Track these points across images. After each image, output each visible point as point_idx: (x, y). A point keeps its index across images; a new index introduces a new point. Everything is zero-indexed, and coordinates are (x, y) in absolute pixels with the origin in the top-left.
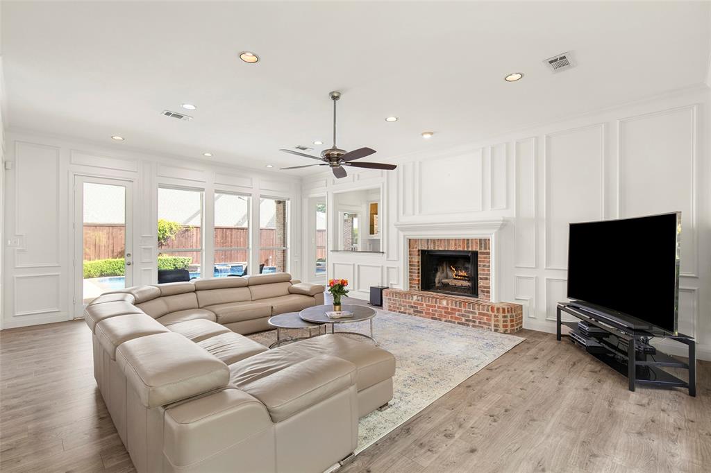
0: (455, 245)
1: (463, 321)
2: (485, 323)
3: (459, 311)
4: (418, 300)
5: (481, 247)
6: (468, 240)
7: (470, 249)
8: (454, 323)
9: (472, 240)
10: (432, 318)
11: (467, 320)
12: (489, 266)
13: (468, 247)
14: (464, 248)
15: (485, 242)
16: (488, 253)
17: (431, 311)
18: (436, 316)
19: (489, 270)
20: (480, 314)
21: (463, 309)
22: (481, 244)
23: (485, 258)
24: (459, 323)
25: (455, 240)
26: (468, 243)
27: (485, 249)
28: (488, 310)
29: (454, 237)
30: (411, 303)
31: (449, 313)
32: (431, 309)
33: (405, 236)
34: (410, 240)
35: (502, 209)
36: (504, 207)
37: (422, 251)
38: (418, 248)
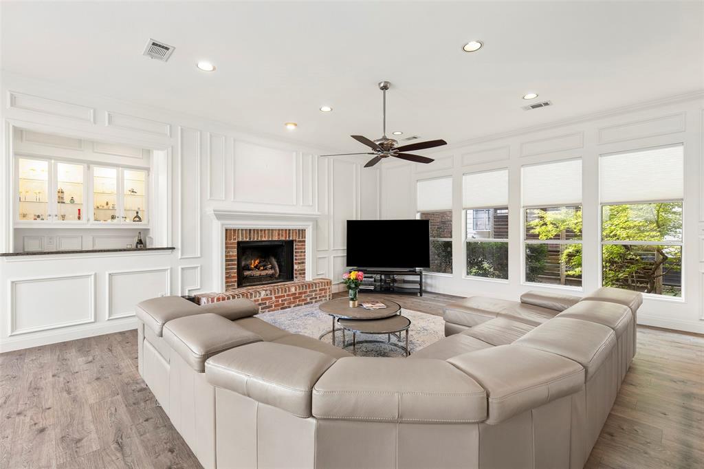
0: (279, 235)
1: (308, 300)
2: (323, 296)
3: (305, 293)
4: (267, 295)
5: (299, 236)
6: (289, 230)
7: (290, 239)
8: (301, 305)
9: (293, 230)
10: (282, 309)
11: (311, 299)
12: (305, 252)
13: (289, 237)
14: (286, 238)
15: (302, 232)
16: (304, 241)
17: (280, 302)
18: (286, 305)
20: (320, 290)
21: (308, 290)
22: (299, 233)
23: (302, 245)
24: (305, 304)
25: (279, 230)
26: (289, 233)
27: (302, 238)
28: (325, 286)
29: (278, 227)
30: (258, 300)
31: (297, 298)
32: (280, 300)
33: (223, 225)
34: (226, 230)
35: (309, 206)
36: (311, 204)
37: (239, 243)
38: (235, 239)
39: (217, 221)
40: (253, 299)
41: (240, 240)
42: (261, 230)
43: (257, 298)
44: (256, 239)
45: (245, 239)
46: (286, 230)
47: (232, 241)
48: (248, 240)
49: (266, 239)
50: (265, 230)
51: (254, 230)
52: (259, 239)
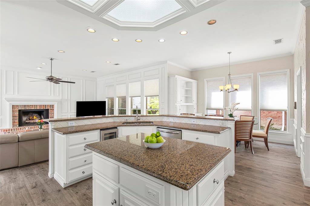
4: (29, 129)
6: (46, 105)
7: (46, 108)
9: (47, 105)
12: (54, 113)
14: (44, 108)
15: (53, 106)
16: (54, 109)
19: (54, 115)
22: (51, 106)
23: (53, 111)
27: (53, 108)
29: (39, 104)
33: (10, 104)
34: (13, 106)
35: (57, 96)
36: (58, 95)
37: (19, 110)
38: (17, 109)
39: (7, 102)
40: (22, 130)
41: (20, 109)
42: (31, 105)
43: (24, 130)
44: (28, 109)
45: (22, 109)
46: (44, 105)
47: (16, 109)
48: (24, 109)
49: (34, 109)
50: (33, 105)
51: (27, 105)
52: (30, 109)
